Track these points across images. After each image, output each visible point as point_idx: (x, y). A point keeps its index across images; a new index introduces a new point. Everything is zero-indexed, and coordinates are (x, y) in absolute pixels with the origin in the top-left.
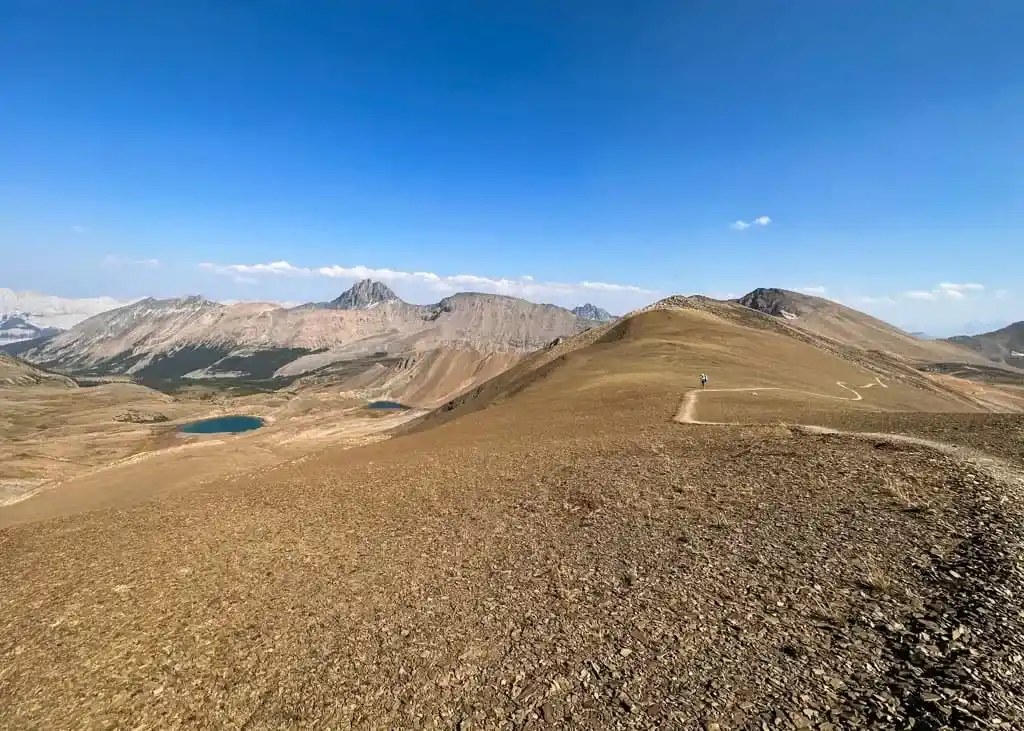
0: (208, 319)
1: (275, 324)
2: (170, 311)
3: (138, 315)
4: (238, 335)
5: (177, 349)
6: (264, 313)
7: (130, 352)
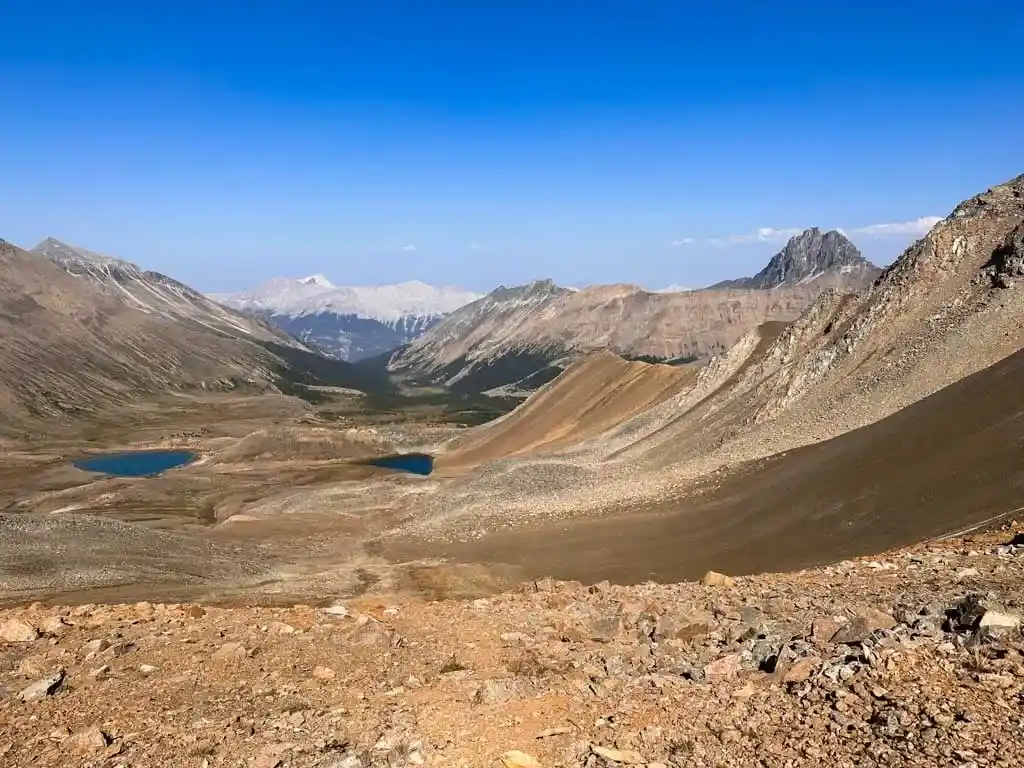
0: (550, 313)
1: (627, 317)
2: (516, 302)
3: (485, 310)
4: (569, 335)
5: (500, 355)
6: (615, 301)
7: (465, 356)
